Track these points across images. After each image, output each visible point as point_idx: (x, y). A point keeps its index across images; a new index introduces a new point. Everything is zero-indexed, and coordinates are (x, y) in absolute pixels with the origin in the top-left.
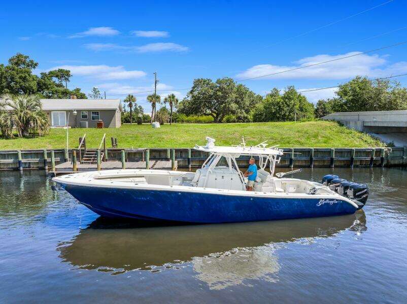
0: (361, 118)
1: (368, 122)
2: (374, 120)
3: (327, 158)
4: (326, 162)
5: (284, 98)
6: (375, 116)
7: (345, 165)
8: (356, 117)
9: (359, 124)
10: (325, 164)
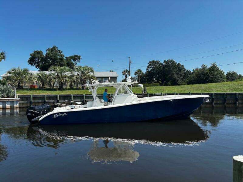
5: (210, 70)
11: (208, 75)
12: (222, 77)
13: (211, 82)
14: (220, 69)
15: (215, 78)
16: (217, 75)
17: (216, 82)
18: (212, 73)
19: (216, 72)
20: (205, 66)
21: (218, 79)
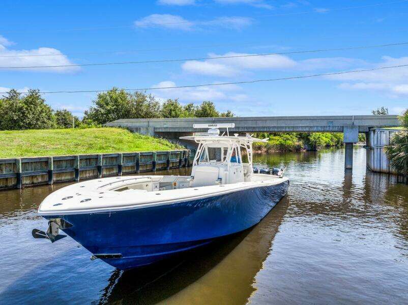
0: (151, 124)
1: (159, 128)
2: (165, 126)
3: (150, 162)
4: (148, 166)
5: (27, 102)
6: (165, 123)
7: (162, 168)
8: (146, 124)
9: (151, 130)
10: (148, 168)
11: (23, 113)
12: (49, 119)
13: (29, 126)
14: (45, 103)
15: (37, 120)
16: (40, 113)
17: (40, 128)
18: (31, 110)
19: (39, 108)
20: (15, 92)
21: (44, 122)
